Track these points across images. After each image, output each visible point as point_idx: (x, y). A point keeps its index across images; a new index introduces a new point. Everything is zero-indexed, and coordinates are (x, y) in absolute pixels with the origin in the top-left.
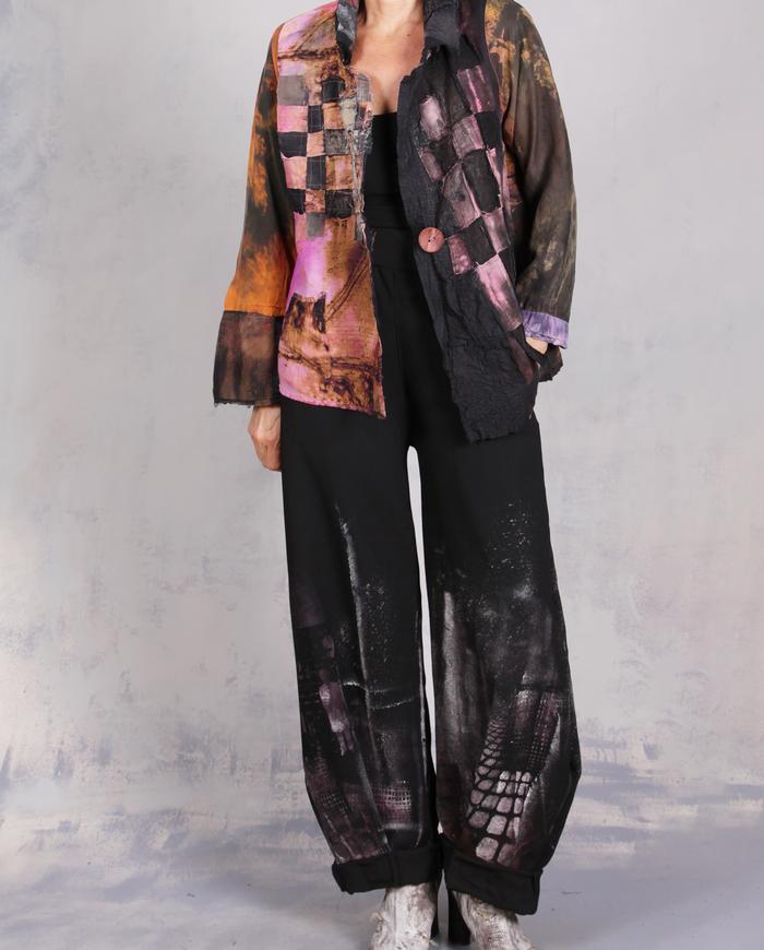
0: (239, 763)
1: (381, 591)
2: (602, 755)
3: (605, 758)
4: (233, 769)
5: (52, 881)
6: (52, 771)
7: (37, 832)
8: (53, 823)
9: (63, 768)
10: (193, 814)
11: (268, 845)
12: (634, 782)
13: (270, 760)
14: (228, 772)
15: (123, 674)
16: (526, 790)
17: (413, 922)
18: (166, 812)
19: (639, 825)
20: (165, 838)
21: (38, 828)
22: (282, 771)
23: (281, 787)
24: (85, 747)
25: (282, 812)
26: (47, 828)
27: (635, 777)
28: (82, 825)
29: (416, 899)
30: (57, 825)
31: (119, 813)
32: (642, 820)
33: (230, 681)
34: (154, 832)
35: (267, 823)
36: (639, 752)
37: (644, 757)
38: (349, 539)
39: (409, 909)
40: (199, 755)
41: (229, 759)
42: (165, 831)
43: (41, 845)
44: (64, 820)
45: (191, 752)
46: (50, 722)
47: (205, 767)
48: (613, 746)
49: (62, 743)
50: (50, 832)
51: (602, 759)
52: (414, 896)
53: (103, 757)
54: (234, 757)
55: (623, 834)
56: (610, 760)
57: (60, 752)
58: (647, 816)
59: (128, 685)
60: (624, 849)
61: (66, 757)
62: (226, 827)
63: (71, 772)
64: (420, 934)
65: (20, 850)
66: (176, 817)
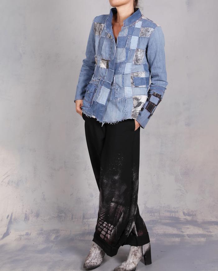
0: (74, 217)
3: (172, 215)
4: (72, 219)
5: (24, 248)
6: (24, 219)
7: (20, 235)
8: (24, 233)
9: (26, 218)
10: (61, 230)
11: (82, 239)
12: (180, 221)
13: (82, 216)
14: (71, 219)
15: (43, 193)
18: (54, 230)
19: (181, 233)
20: (54, 237)
21: (20, 234)
22: (85, 219)
23: (85, 223)
24: (32, 213)
25: (85, 230)
26: (22, 234)
27: (180, 220)
28: (32, 233)
30: (25, 233)
31: (41, 230)
32: (182, 232)
33: (71, 195)
34: (51, 235)
35: (81, 233)
36: (181, 214)
37: (183, 215)
40: (63, 215)
41: (71, 216)
42: (54, 235)
43: (21, 239)
44: (27, 232)
45: (61, 214)
46: (23, 206)
47: (65, 218)
48: (175, 212)
49: (26, 211)
50: (23, 235)
53: (37, 215)
54: (73, 215)
55: (178, 236)
56: (174, 216)
57: (26, 214)
58: (184, 231)
59: (44, 196)
60: (177, 240)
61: (27, 215)
62: (70, 234)
63: (29, 219)
65: (15, 240)
66: (57, 231)
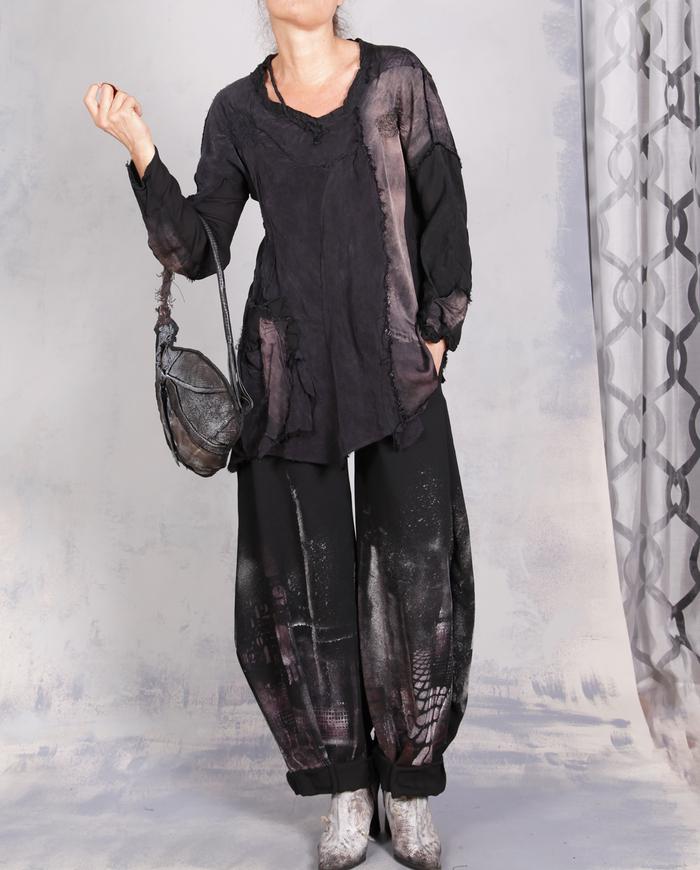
0: (191, 698)
1: (323, 547)
2: (497, 691)
3: (500, 694)
4: (186, 703)
5: (33, 798)
6: (33, 704)
7: (20, 756)
8: (34, 748)
9: (42, 702)
10: (152, 740)
11: (216, 767)
12: (525, 713)
13: (217, 696)
14: (182, 705)
15: (93, 622)
16: (442, 701)
17: (353, 822)
18: (129, 739)
19: (528, 750)
20: (129, 761)
21: (22, 753)
22: (227, 705)
23: (226, 718)
24: (60, 685)
25: (228, 739)
26: (29, 751)
27: (525, 710)
28: (59, 750)
29: (355, 803)
30: (38, 750)
31: (87, 740)
32: (531, 746)
33: (183, 628)
34: (120, 756)
35: (215, 749)
36: (529, 689)
37: (534, 693)
38: (297, 502)
39: (349, 811)
40: (157, 691)
41: (182, 694)
42: (128, 755)
43: (24, 767)
44: (43, 745)
45: (151, 688)
46: (32, 663)
47: (162, 701)
48: (507, 683)
49: (42, 681)
50: (31, 756)
51: (497, 695)
52: (353, 801)
53: (77, 693)
54: (187, 693)
55: (516, 758)
56: (504, 695)
57: (40, 688)
58: (535, 743)
59: (97, 632)
60: (516, 770)
61: (45, 693)
62: (180, 752)
63: (49, 706)
64: (360, 831)
65: (6, 770)
66: (138, 743)
